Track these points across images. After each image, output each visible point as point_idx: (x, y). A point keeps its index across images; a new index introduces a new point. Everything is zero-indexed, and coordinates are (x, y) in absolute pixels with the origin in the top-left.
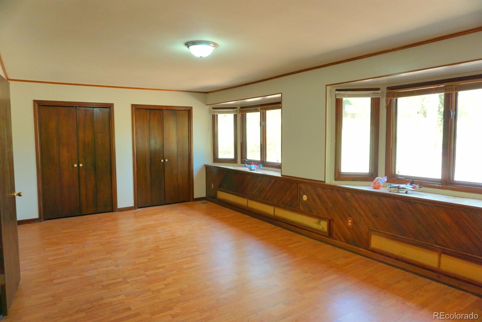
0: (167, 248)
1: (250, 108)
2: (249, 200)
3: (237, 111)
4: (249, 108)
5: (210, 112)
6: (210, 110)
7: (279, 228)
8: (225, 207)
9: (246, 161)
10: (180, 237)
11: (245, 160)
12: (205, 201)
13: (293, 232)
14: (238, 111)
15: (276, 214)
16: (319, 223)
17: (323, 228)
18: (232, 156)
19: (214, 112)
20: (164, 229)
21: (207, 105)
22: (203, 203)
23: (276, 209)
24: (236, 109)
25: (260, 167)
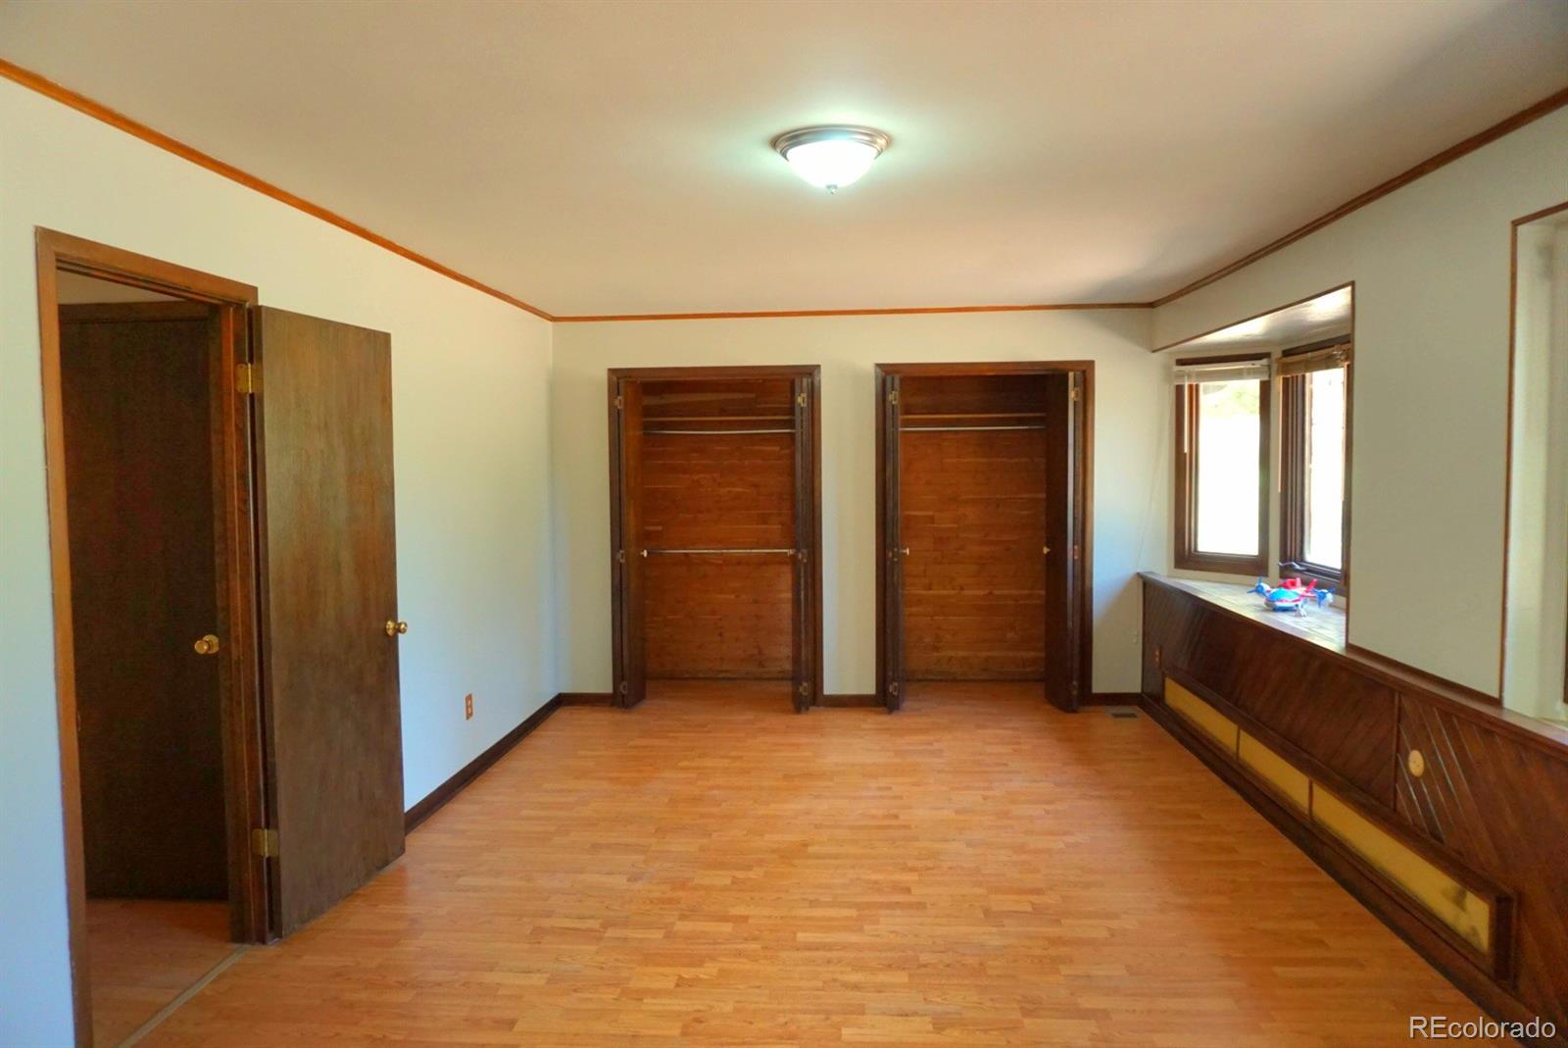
0: (836, 857)
1: (1309, 354)
2: (1242, 733)
3: (1269, 367)
4: (1306, 352)
5: (1168, 375)
6: (1167, 368)
7: (1324, 877)
8: (1181, 741)
9: (1298, 567)
10: (907, 827)
11: (1291, 566)
12: (1135, 709)
13: (1367, 907)
14: (1275, 367)
15: (1316, 808)
16: (1459, 901)
17: (1473, 929)
18: (1250, 547)
19: (1181, 376)
20: (890, 788)
21: (1154, 351)
22: (1116, 716)
23: (1318, 791)
24: (1265, 361)
25: (1323, 597)
